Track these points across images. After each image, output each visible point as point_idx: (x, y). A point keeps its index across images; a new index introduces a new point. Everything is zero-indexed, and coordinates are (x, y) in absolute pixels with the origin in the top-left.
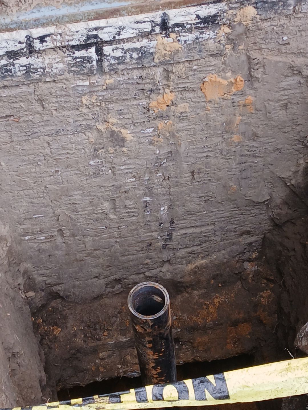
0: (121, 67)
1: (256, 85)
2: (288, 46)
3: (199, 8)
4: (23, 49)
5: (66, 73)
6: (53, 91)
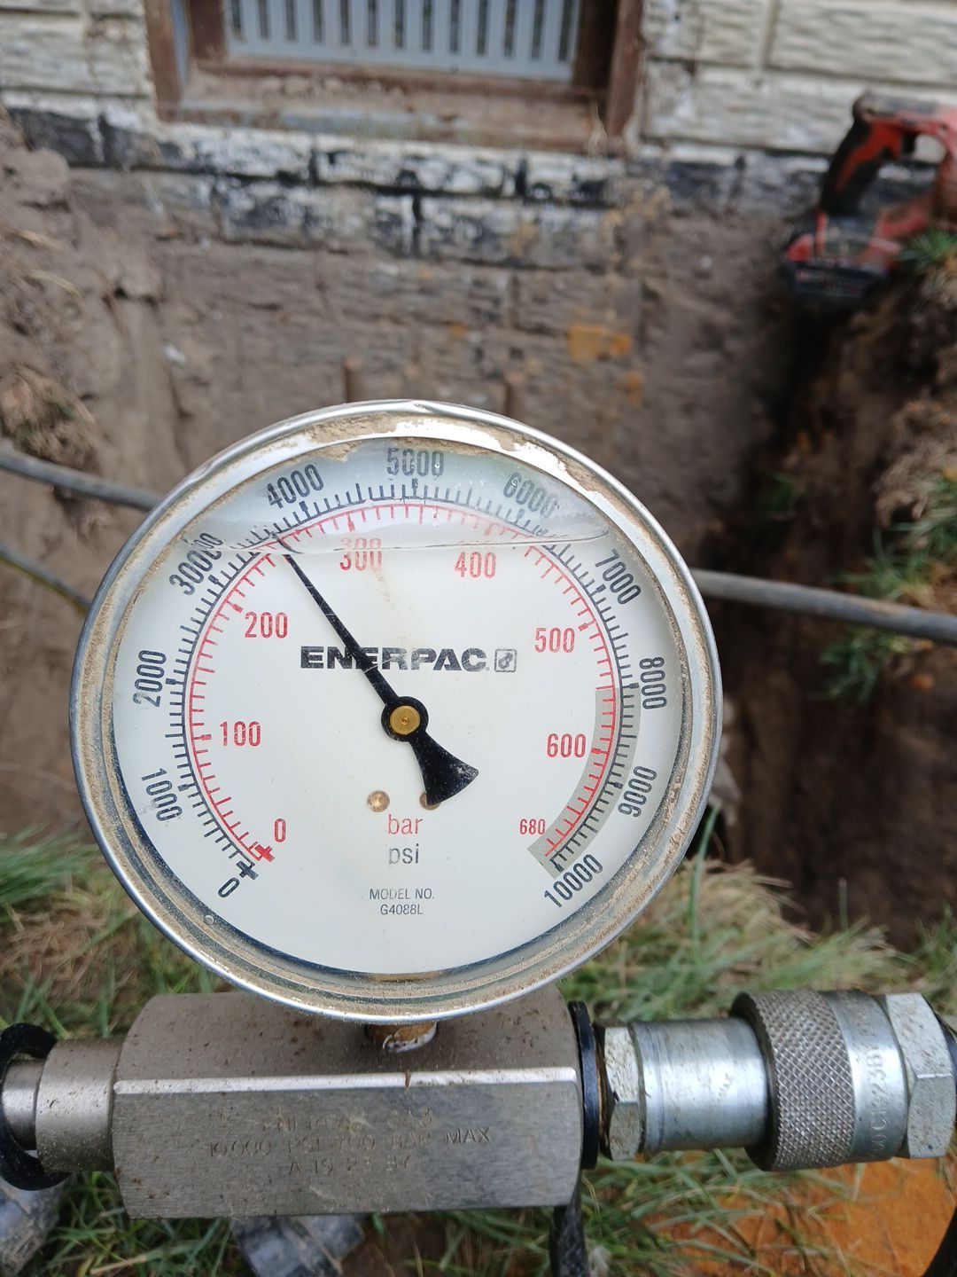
0: (447, 250)
1: (650, 351)
2: (708, 282)
3: (579, 160)
4: (301, 171)
5: (364, 241)
6: (343, 271)
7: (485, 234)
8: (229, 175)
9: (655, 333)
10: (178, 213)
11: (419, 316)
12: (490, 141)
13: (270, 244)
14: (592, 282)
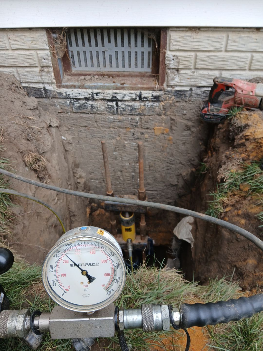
0: (124, 112)
1: (174, 132)
2: (186, 116)
3: (153, 92)
4: (90, 97)
5: (105, 111)
6: (101, 118)
7: (133, 109)
8: (74, 99)
9: (174, 128)
10: (63, 107)
11: (119, 127)
12: (132, 89)
13: (84, 113)
14: (158, 117)
